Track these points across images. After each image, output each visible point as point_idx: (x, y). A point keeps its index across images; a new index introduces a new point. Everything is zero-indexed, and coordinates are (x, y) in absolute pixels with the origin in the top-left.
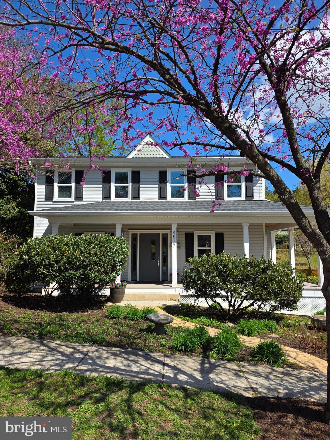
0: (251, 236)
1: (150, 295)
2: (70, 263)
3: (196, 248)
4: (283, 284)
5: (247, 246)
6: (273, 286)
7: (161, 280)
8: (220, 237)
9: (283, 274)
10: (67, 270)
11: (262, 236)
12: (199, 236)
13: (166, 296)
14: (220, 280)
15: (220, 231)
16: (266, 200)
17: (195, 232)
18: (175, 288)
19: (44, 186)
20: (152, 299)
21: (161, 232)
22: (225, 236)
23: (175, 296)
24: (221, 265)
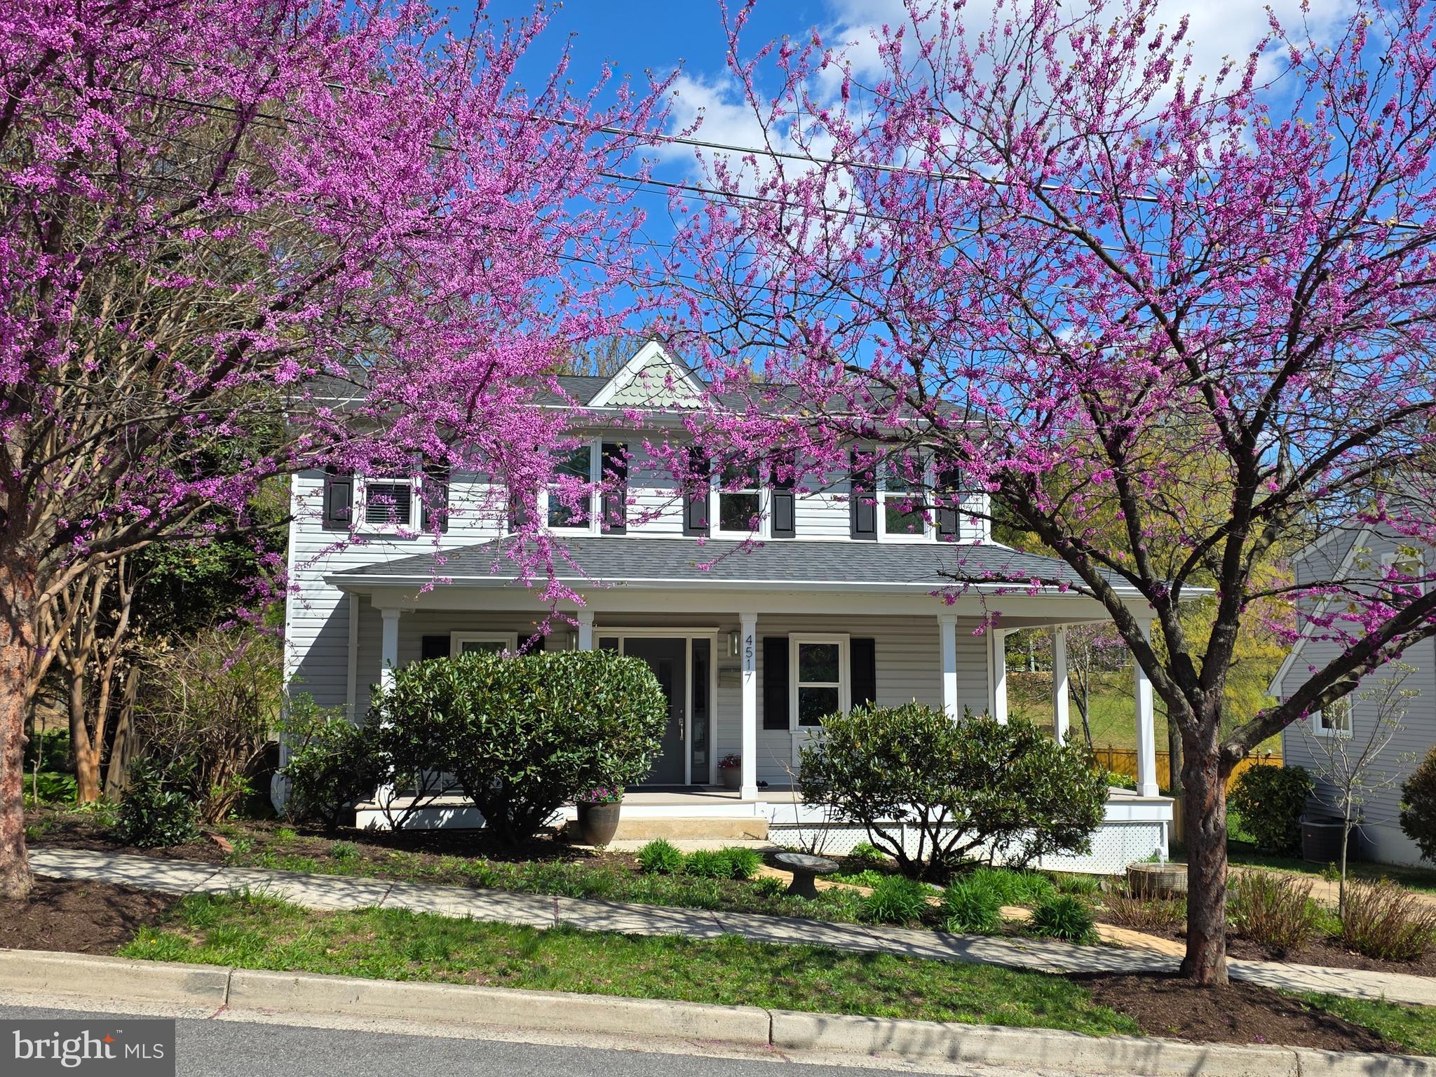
0: (963, 649)
1: (686, 823)
2: (557, 730)
3: (795, 684)
4: (1065, 784)
5: (950, 681)
6: (1045, 790)
7: (688, 782)
8: (864, 652)
9: (1063, 759)
10: (552, 748)
11: (981, 649)
12: (804, 649)
13: (732, 824)
14: (917, 774)
15: (863, 632)
16: (994, 543)
17: (791, 636)
18: (753, 803)
19: (320, 483)
20: (692, 834)
21: (690, 634)
22: (878, 648)
23: (757, 824)
24: (916, 735)
